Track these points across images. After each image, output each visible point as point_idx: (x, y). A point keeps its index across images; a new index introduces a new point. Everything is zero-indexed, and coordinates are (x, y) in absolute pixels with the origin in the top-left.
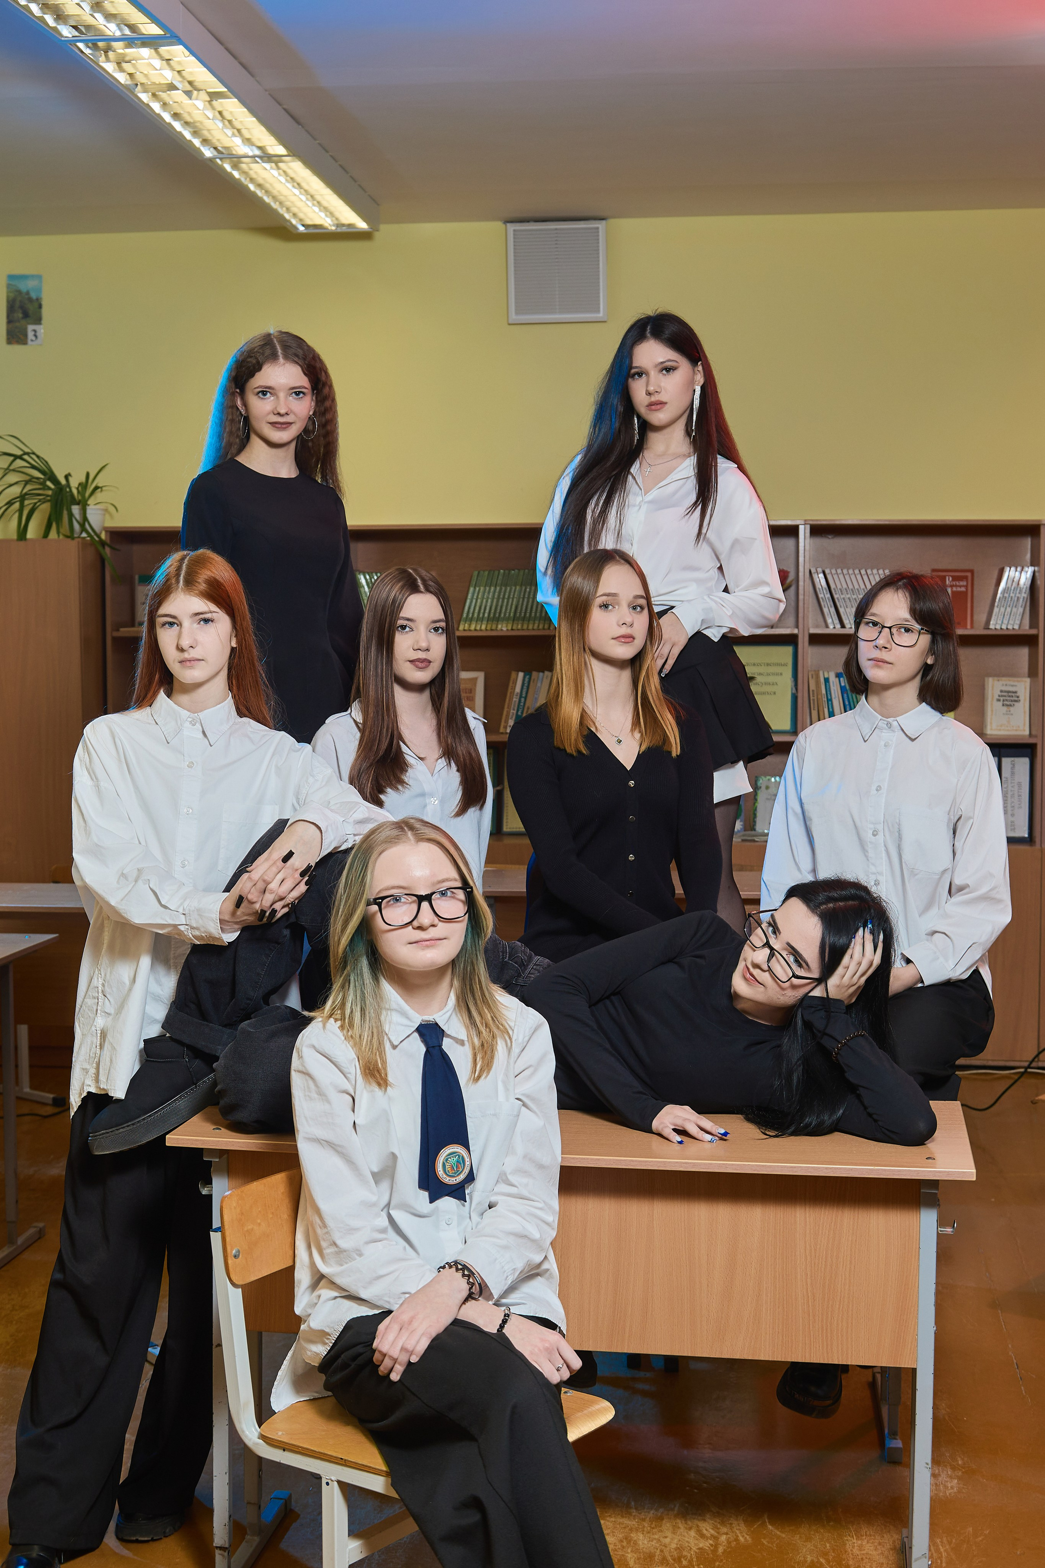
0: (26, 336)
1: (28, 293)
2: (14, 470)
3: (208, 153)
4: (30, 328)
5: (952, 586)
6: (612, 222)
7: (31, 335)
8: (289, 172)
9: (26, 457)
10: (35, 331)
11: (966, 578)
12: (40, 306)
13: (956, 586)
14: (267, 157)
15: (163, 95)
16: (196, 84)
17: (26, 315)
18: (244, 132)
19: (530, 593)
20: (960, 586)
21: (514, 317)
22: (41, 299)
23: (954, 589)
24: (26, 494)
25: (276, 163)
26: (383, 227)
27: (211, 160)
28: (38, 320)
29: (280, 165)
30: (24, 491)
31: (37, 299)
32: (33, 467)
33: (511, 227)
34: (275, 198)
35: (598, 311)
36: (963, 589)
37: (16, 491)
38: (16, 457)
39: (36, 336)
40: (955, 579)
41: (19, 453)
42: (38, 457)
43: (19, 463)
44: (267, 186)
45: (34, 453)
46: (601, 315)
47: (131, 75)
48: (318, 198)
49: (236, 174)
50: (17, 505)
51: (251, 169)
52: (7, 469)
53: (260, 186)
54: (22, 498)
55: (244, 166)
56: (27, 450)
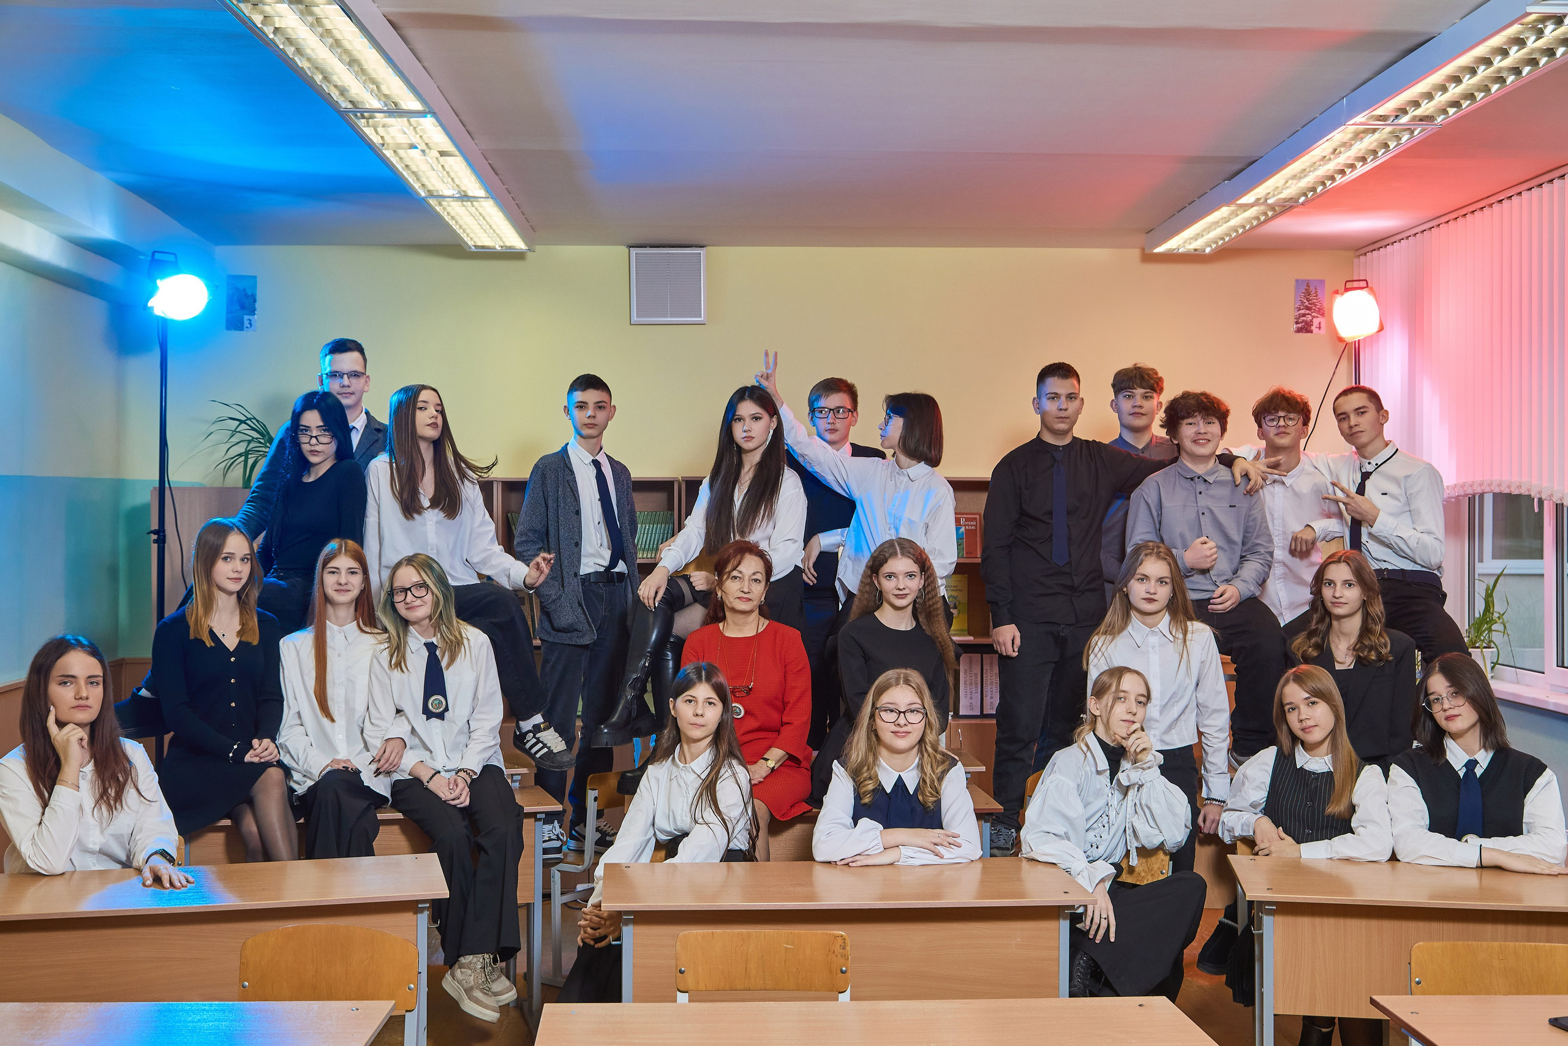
0: (243, 324)
1: (244, 290)
2: (239, 432)
3: (423, 194)
4: (246, 317)
5: (965, 525)
6: (709, 248)
7: (246, 323)
8: (480, 209)
9: (248, 422)
10: (250, 320)
11: (976, 519)
12: (255, 301)
13: (968, 525)
14: (464, 197)
15: (401, 152)
16: (430, 145)
17: (243, 307)
18: (456, 180)
19: (649, 529)
20: (971, 526)
21: (635, 319)
22: (256, 295)
23: (967, 527)
24: (250, 450)
25: (472, 202)
26: (538, 248)
27: (424, 199)
28: (253, 311)
29: (475, 203)
30: (248, 449)
31: (252, 295)
32: (253, 429)
33: (634, 251)
34: (461, 227)
35: (701, 317)
36: (973, 528)
37: (240, 449)
38: (241, 422)
39: (250, 324)
40: (967, 520)
41: (244, 418)
42: (257, 421)
43: (243, 426)
44: (458, 218)
45: (255, 418)
46: (702, 319)
47: (382, 137)
48: (494, 227)
49: (438, 208)
50: (243, 458)
51: (449, 206)
52: (235, 431)
53: (453, 218)
54: (246, 454)
55: (444, 203)
56: (249, 416)
